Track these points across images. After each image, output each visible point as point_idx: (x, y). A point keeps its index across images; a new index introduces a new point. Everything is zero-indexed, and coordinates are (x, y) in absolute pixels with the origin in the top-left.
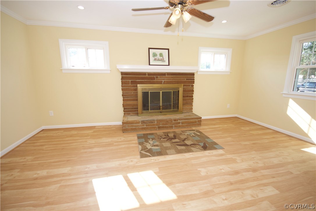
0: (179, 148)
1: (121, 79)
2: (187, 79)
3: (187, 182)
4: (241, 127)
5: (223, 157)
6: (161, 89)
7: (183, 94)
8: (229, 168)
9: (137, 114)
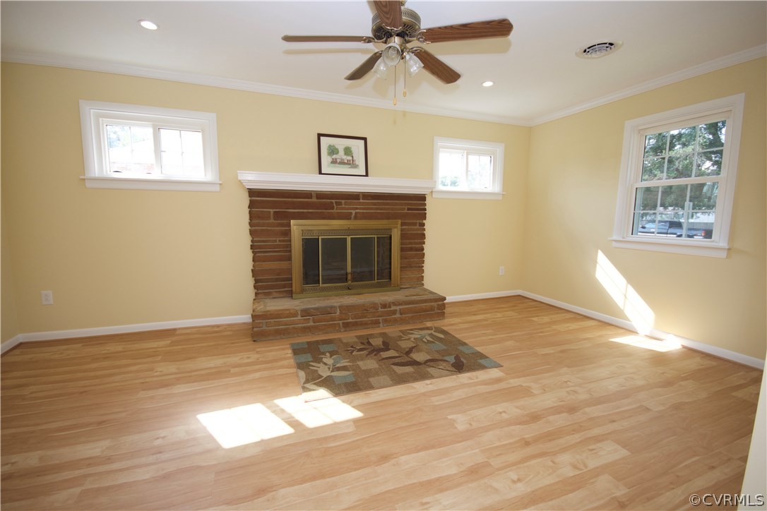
0: (400, 370)
1: (249, 207)
2: (409, 209)
3: (426, 448)
4: (533, 317)
5: (503, 385)
6: (349, 231)
7: (402, 244)
8: (517, 407)
9: (290, 294)
